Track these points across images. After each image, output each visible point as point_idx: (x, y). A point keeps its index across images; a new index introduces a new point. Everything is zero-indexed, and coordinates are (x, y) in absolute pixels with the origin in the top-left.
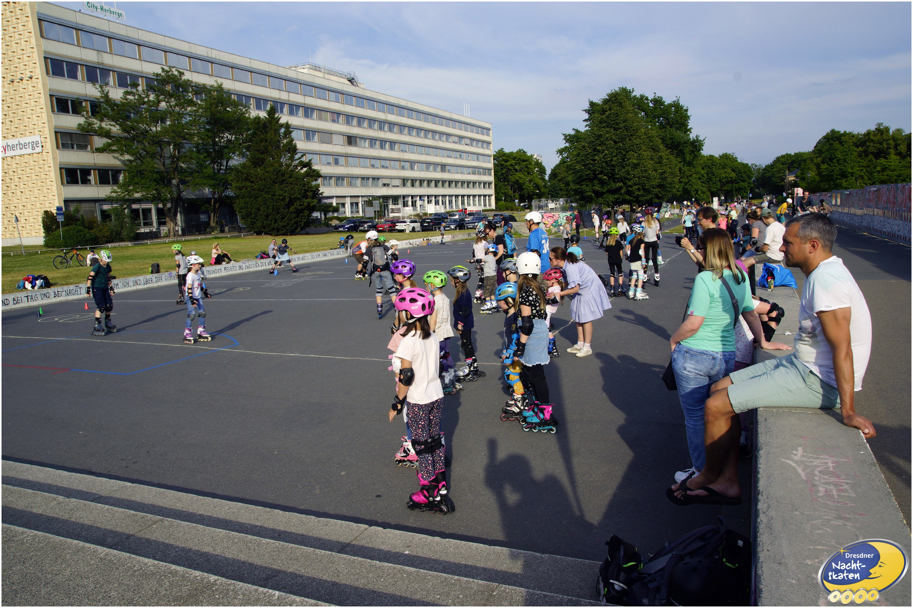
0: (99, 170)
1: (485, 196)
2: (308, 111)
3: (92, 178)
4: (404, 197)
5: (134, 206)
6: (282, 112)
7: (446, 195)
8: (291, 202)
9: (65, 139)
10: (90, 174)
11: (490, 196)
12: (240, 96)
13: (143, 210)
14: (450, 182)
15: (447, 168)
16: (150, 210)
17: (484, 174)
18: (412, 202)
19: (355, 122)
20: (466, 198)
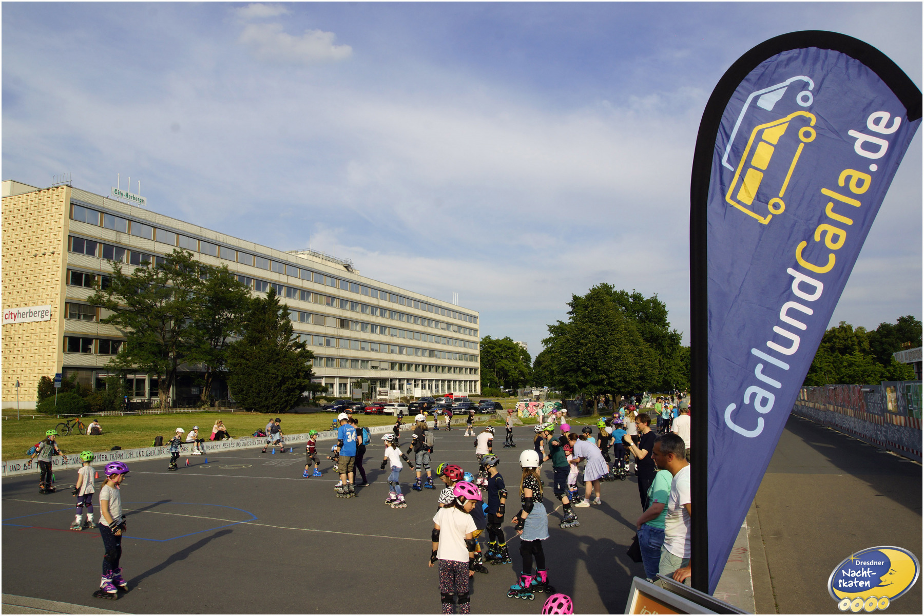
0: (100, 339)
1: (471, 381)
2: (305, 294)
3: (92, 347)
4: (392, 380)
5: (129, 376)
6: (280, 293)
7: (433, 380)
8: (284, 381)
9: (74, 310)
10: (91, 343)
11: (475, 382)
12: (242, 277)
13: (138, 380)
14: (437, 367)
15: (435, 353)
16: (144, 380)
17: (471, 360)
18: (399, 385)
19: (348, 306)
20: (452, 383)
